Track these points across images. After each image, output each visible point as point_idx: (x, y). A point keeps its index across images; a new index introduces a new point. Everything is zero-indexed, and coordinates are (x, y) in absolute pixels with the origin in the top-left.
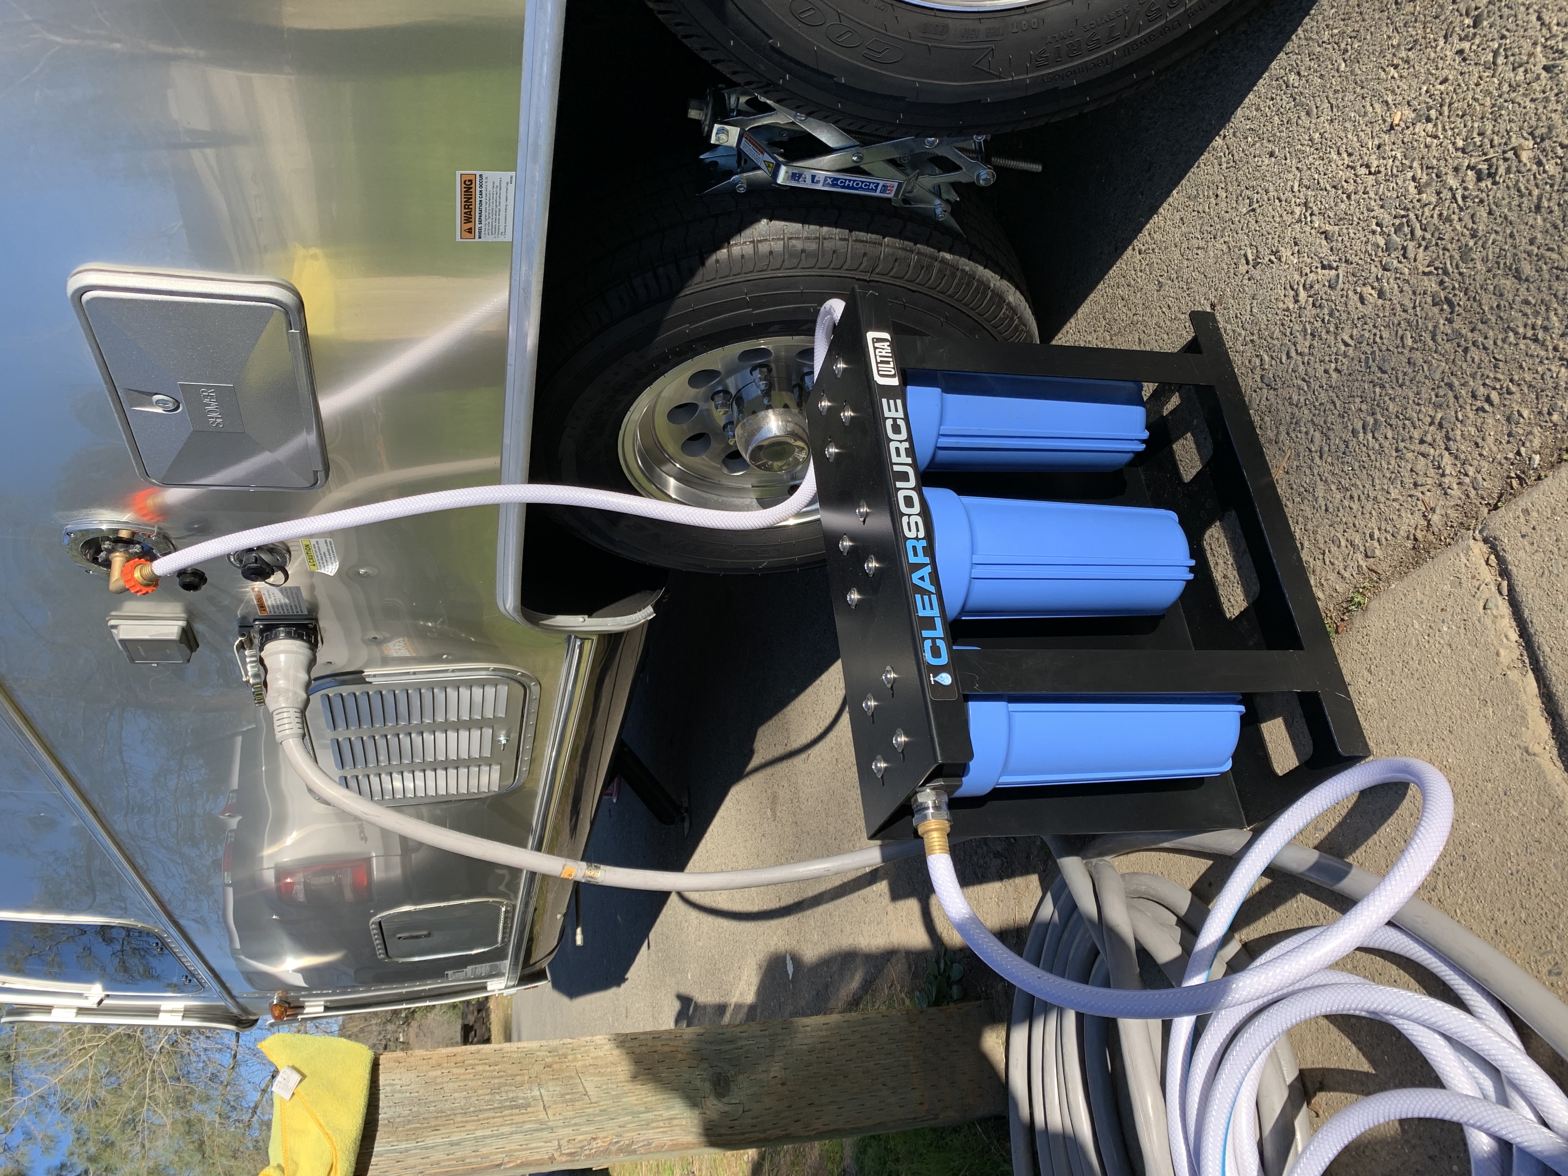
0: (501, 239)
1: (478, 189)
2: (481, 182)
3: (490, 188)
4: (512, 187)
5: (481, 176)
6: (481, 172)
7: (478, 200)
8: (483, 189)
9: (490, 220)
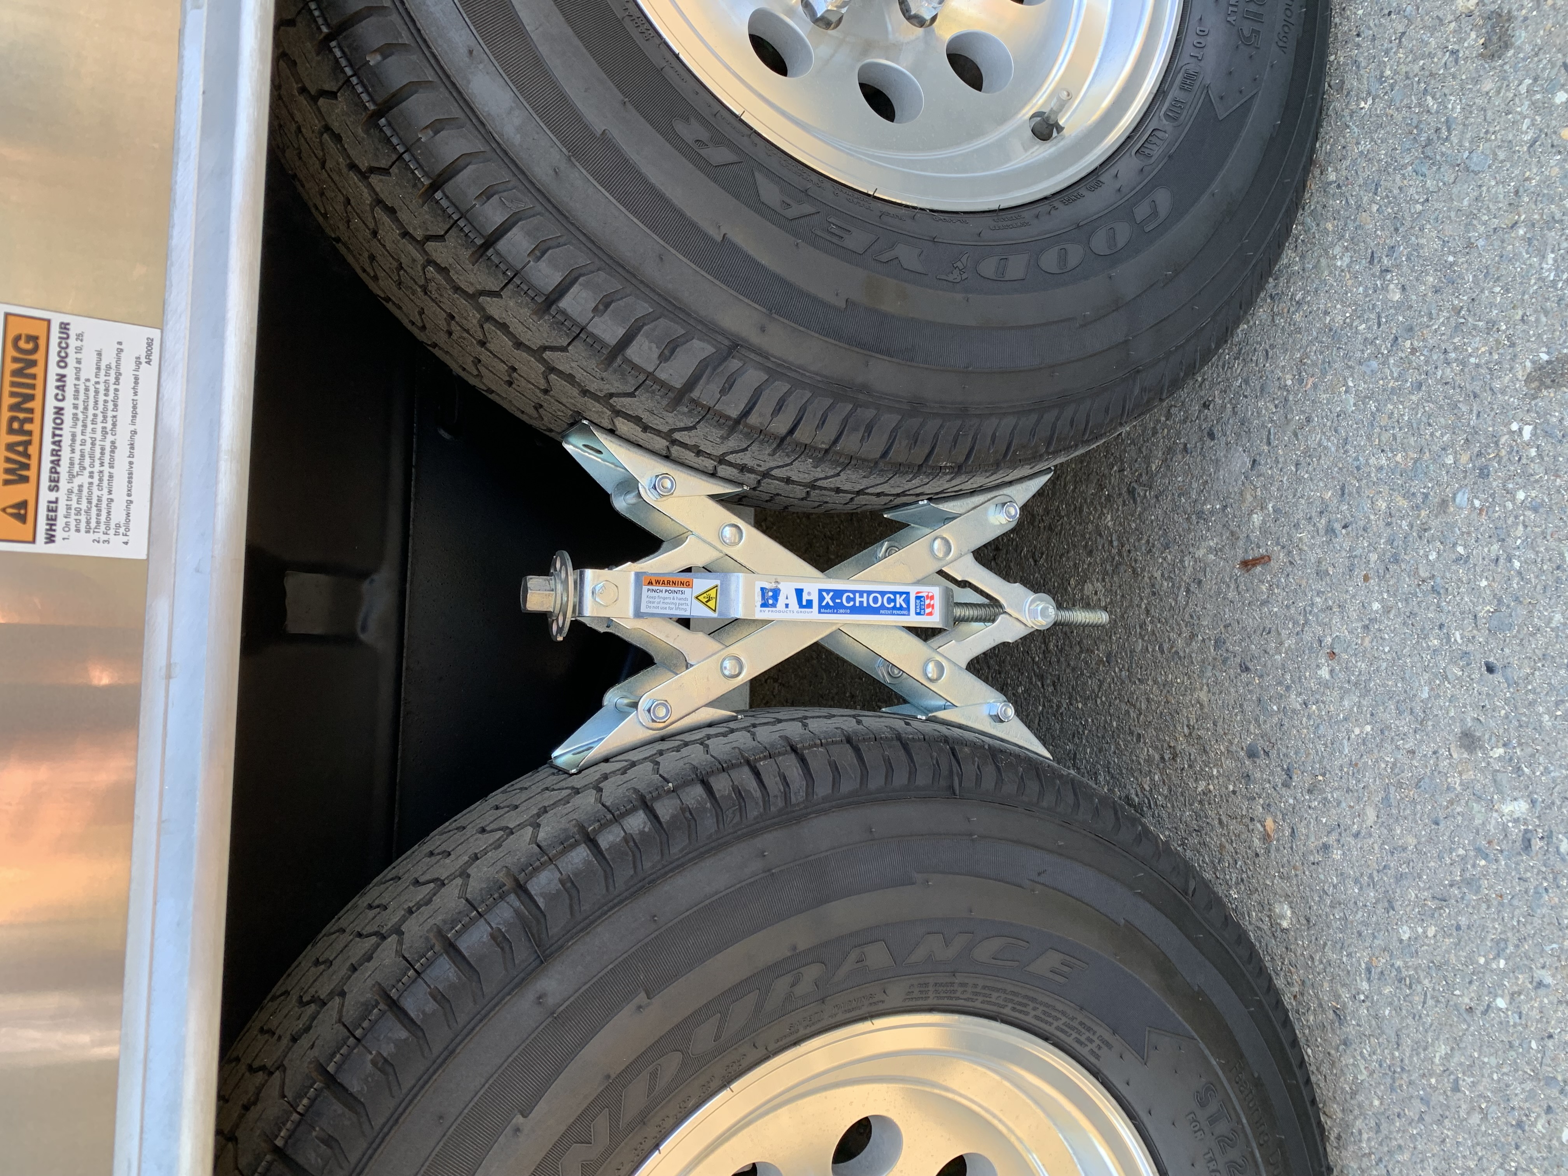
0: (115, 549)
1: (53, 370)
2: (63, 347)
3: (88, 371)
4: (148, 373)
5: (64, 327)
6: (66, 319)
7: (51, 404)
8: (70, 372)
9: (84, 479)
